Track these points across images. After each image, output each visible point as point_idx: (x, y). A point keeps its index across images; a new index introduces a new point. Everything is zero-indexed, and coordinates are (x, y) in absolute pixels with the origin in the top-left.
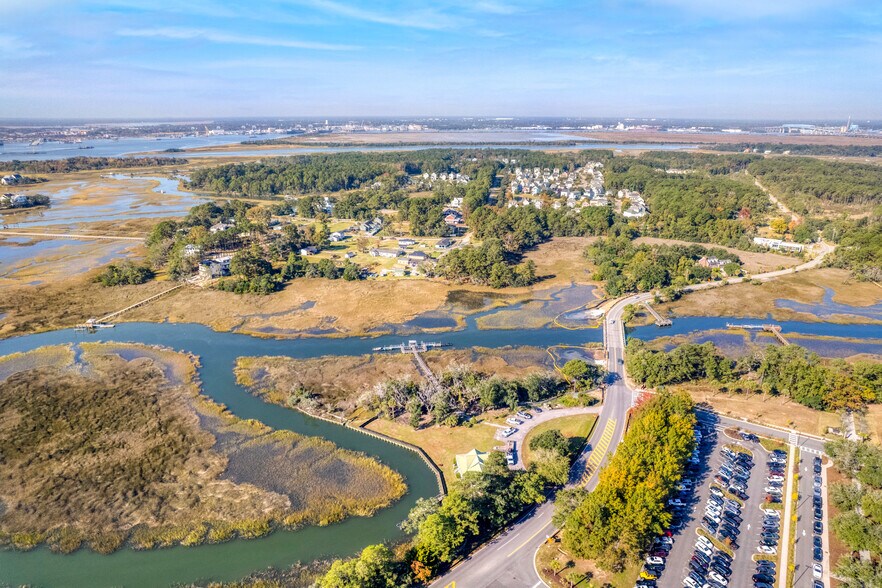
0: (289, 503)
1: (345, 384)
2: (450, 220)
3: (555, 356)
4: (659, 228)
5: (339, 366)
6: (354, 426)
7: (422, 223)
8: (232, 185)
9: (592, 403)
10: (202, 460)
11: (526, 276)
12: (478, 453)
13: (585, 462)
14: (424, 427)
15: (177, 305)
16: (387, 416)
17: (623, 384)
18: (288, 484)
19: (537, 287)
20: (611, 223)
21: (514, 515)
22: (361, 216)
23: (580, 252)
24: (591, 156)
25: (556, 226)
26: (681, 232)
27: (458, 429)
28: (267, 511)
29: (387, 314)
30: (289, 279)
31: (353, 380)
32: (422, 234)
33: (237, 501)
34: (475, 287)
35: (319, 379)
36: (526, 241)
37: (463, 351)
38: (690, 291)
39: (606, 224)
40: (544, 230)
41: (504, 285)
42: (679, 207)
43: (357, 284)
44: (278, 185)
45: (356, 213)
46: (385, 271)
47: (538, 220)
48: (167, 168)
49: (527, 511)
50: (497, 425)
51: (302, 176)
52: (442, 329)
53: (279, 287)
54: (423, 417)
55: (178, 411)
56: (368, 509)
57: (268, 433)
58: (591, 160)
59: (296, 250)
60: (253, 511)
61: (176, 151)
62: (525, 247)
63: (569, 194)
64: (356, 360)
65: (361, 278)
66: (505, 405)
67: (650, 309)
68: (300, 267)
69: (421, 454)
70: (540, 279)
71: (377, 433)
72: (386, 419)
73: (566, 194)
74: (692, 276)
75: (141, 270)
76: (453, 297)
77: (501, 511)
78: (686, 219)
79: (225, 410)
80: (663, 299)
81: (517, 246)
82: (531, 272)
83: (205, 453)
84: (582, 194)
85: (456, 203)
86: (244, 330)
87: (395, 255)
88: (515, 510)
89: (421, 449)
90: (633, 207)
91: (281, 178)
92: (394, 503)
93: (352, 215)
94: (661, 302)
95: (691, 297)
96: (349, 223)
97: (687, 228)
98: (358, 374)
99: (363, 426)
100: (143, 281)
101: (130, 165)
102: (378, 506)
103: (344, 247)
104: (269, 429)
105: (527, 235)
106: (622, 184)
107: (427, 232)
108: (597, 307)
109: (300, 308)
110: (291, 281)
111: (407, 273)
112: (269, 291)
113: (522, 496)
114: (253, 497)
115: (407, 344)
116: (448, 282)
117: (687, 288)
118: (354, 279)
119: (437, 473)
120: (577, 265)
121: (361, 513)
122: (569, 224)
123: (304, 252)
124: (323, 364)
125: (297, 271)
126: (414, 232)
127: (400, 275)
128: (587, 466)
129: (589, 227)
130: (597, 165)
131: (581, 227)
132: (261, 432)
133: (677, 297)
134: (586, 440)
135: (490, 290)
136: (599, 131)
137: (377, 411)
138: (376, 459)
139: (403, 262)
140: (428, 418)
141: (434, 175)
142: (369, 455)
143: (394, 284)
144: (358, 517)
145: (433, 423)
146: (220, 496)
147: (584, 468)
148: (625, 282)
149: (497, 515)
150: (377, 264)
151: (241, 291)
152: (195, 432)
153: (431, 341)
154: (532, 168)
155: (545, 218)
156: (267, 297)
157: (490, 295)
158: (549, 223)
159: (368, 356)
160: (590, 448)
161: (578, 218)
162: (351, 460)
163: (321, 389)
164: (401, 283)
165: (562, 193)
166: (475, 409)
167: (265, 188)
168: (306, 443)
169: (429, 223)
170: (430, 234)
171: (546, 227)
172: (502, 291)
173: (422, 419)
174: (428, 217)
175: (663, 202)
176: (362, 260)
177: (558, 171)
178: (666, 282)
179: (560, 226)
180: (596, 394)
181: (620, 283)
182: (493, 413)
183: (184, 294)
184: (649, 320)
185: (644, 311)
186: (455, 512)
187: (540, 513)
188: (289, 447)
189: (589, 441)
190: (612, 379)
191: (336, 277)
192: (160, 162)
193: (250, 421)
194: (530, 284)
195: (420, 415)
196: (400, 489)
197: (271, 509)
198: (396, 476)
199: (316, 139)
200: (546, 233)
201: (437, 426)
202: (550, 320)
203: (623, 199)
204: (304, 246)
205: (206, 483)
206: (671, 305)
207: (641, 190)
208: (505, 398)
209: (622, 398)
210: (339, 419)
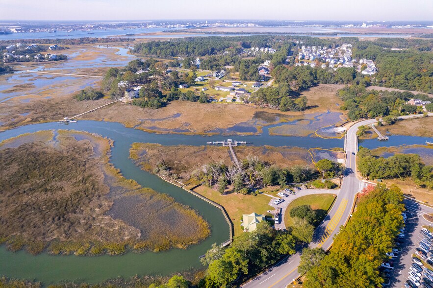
0: (139, 235)
1: (187, 162)
2: (262, 72)
3: (313, 155)
4: (384, 81)
5: (186, 152)
6: (187, 189)
7: (246, 73)
8: (152, 51)
9: (334, 187)
10: (99, 202)
11: (301, 106)
12: (256, 215)
13: (324, 228)
14: (227, 193)
15: (110, 112)
16: (207, 184)
17: (354, 176)
18: (142, 222)
19: (307, 112)
20: (354, 77)
21: (273, 262)
22: (214, 69)
23: (334, 93)
24: (346, 41)
25: (322, 77)
26: (398, 84)
27: (248, 197)
28: (126, 238)
29: (219, 123)
30: (170, 100)
31: (192, 160)
32: (246, 79)
33: (111, 230)
34: (271, 109)
35: (173, 158)
36: (304, 85)
37: (258, 148)
38: (402, 120)
39: (352, 77)
40: (314, 79)
41: (288, 110)
42: (397, 69)
43: (206, 105)
44: (175, 52)
45: (212, 67)
46: (222, 99)
47: (311, 74)
48: (125, 43)
49: (282, 259)
50: (272, 196)
51: (188, 48)
52: (248, 134)
53: (164, 105)
54: (228, 187)
55: (95, 171)
56: (184, 244)
57: (139, 189)
58: (346, 42)
59: (177, 86)
60: (118, 238)
61: (131, 35)
62: (302, 89)
63: (331, 60)
64: (196, 148)
65: (208, 102)
66: (278, 184)
67: (375, 129)
68: (176, 95)
69: (223, 211)
70: (309, 108)
71: (199, 194)
72: (206, 186)
73: (329, 60)
74: (403, 111)
75: (97, 93)
76: (257, 115)
77: (264, 259)
78: (402, 76)
79: (119, 173)
80: (384, 123)
81: (298, 88)
82: (304, 103)
83: (102, 198)
84: (339, 61)
85: (267, 63)
86: (141, 127)
87: (229, 90)
88: (274, 259)
89: (223, 207)
90: (369, 68)
91: (177, 48)
92: (200, 241)
93: (210, 67)
94: (382, 125)
95: (402, 123)
96: (207, 72)
97: (402, 81)
98: (196, 157)
99: (192, 190)
100: (97, 98)
101: (108, 41)
102: (191, 243)
103: (202, 85)
104: (139, 186)
105: (304, 82)
106: (362, 56)
107: (248, 78)
108: (342, 126)
109: (173, 117)
110: (171, 102)
111: (234, 100)
112: (158, 107)
113: (280, 250)
114: (120, 228)
115: (226, 141)
116: (255, 106)
117: (400, 117)
118: (205, 102)
119: (230, 225)
120: (332, 100)
121: (180, 246)
122: (330, 76)
123: (181, 87)
124: (178, 149)
125: (174, 97)
126: (241, 78)
127: (229, 101)
128: (325, 231)
129: (341, 79)
130: (349, 45)
131: (336, 79)
132: (135, 188)
133: (393, 123)
134: (326, 212)
135: (279, 112)
136: (351, 27)
137: (202, 181)
138: (196, 211)
139: (233, 94)
140: (231, 188)
141: (257, 49)
142: (192, 208)
143: (226, 106)
144: (178, 248)
145: (233, 191)
146: (103, 226)
147: (324, 232)
148: (360, 112)
149: (262, 261)
150: (218, 95)
151: (144, 106)
152: (100, 185)
153: (240, 141)
154: (311, 46)
155: (316, 73)
156: (157, 110)
157: (279, 115)
158: (317, 76)
159: (204, 146)
160: (328, 218)
161: (335, 74)
162: (181, 210)
163: (174, 165)
164: (230, 105)
165: (327, 60)
166: (259, 185)
167: (168, 53)
168: (158, 197)
169: (249, 73)
170: (250, 80)
171: (316, 78)
172: (286, 113)
173: (227, 188)
174: (250, 71)
175: (388, 66)
176: (210, 93)
177: (326, 48)
178: (387, 113)
179: (324, 78)
180: (336, 181)
181: (357, 113)
182: (270, 188)
183: (115, 107)
184: (373, 136)
185: (370, 130)
186: (233, 260)
187: (291, 261)
188: (148, 198)
189: (329, 213)
190: (347, 172)
191: (195, 101)
192: (122, 40)
193: (130, 180)
194: (303, 110)
195: (226, 185)
196: (206, 233)
197: (128, 237)
198: (205, 224)
199: (199, 30)
200: (316, 81)
201: (236, 193)
202: (312, 132)
203: (362, 64)
204: (181, 83)
205: (97, 216)
206: (389, 127)
207: (374, 60)
208: (279, 180)
209: (353, 186)
210: (180, 183)
